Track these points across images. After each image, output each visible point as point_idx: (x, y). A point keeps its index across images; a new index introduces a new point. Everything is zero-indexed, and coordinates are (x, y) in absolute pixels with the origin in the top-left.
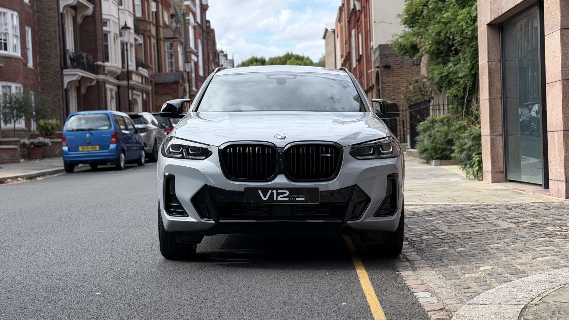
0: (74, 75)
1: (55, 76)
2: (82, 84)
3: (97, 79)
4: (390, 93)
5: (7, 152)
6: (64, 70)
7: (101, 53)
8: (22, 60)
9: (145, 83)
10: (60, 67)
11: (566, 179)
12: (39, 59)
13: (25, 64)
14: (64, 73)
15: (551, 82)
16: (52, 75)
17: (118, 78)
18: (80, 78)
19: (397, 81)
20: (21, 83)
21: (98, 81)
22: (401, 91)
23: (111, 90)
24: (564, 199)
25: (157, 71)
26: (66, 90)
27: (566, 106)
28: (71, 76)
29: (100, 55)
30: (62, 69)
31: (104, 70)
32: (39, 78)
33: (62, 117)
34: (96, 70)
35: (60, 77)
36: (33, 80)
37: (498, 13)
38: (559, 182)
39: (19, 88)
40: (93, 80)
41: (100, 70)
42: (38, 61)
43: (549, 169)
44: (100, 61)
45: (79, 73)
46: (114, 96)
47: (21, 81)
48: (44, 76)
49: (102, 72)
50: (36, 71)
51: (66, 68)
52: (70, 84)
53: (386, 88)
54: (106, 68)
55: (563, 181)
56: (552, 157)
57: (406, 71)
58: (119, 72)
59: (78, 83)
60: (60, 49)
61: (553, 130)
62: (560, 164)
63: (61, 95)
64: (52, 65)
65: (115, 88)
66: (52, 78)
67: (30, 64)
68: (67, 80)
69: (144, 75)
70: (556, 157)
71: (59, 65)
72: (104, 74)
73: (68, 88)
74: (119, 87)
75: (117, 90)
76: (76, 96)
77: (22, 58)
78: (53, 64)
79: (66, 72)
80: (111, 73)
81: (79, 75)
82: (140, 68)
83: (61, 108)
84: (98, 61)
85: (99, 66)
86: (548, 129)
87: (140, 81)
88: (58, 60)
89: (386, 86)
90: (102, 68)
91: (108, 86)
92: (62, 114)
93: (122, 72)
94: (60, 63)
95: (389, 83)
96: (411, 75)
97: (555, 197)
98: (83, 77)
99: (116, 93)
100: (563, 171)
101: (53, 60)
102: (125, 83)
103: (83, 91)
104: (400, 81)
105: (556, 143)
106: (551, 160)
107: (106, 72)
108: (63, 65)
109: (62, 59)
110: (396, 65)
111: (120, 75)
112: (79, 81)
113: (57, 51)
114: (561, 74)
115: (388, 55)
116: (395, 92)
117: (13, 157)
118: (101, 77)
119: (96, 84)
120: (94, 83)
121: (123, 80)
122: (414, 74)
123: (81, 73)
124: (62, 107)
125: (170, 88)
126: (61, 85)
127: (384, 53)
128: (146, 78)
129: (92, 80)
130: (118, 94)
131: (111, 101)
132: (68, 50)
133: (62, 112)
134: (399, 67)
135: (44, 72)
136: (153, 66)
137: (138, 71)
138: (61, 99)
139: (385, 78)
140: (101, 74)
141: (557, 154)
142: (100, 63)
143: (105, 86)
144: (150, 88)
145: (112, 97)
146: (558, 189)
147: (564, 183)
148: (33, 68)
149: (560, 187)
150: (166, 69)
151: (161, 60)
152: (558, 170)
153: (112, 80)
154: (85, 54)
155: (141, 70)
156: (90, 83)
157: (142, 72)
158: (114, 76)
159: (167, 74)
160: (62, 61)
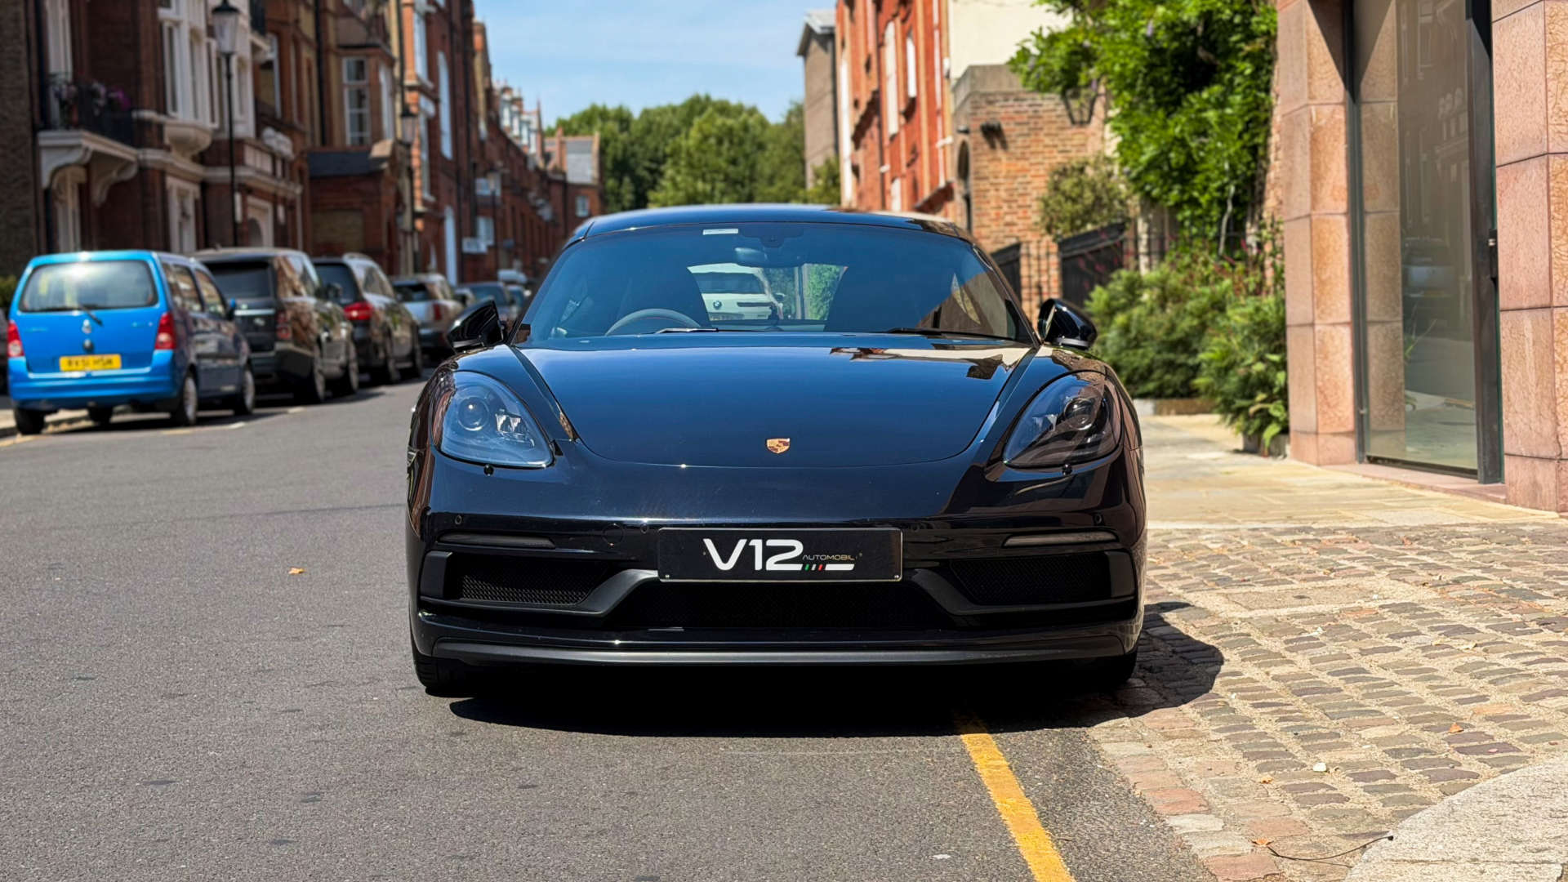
0: (71, 148)
1: (13, 151)
2: (94, 174)
3: (138, 162)
4: (1000, 207)
6: (42, 135)
7: (152, 86)
9: (284, 176)
10: (30, 123)
11: (1560, 454)
14: (42, 142)
15: (1510, 160)
16: (4, 148)
17: (203, 158)
18: (88, 156)
19: (1019, 171)
21: (142, 169)
23: (182, 193)
24: (1554, 514)
25: (318, 142)
26: (47, 192)
28: (63, 152)
29: (148, 90)
30: (35, 131)
31: (161, 136)
34: (137, 134)
35: (30, 154)
38: (1537, 462)
40: (131, 163)
41: (147, 135)
43: (1506, 422)
44: (148, 109)
45: (86, 143)
46: (191, 211)
49: (155, 142)
51: (48, 126)
52: (59, 174)
53: (988, 191)
54: (169, 131)
55: (1552, 459)
56: (1514, 387)
57: (1048, 142)
58: (206, 141)
59: (83, 172)
60: (30, 71)
61: (1517, 305)
62: (1539, 407)
63: (33, 208)
64: (5, 119)
65: (194, 189)
66: (4, 156)
68: (49, 163)
69: (280, 153)
70: (1527, 389)
71: (25, 118)
72: (161, 147)
73: (55, 187)
74: (204, 185)
75: (198, 196)
76: (77, 210)
78: (6, 114)
79: (46, 138)
80: (182, 145)
81: (86, 149)
82: (269, 132)
84: (143, 108)
85: (145, 124)
86: (1503, 303)
87: (268, 168)
88: (24, 103)
89: (988, 186)
90: (154, 129)
91: (173, 182)
93: (213, 141)
94: (28, 113)
95: (996, 177)
97: (1524, 506)
98: (97, 156)
99: (195, 200)
100: (1548, 427)
101: (8, 104)
102: (222, 173)
103: (99, 195)
104: (1028, 171)
105: (1529, 346)
106: (1512, 396)
107: (167, 142)
108: (37, 117)
109: (36, 101)
110: (1018, 124)
111: (208, 149)
112: (88, 167)
113: (20, 78)
115: (994, 95)
116: (1015, 204)
118: (152, 155)
119: (138, 174)
120: (131, 173)
121: (217, 164)
122: (1068, 152)
123: (91, 143)
124: (35, 243)
125: (355, 190)
126: (31, 177)
127: (982, 91)
128: (284, 160)
129: (125, 164)
130: (203, 206)
131: (181, 225)
132: (54, 75)
134: (1026, 131)
136: (306, 127)
137: (263, 140)
138: (33, 218)
139: (985, 163)
140: (151, 147)
141: (1532, 378)
142: (147, 114)
143: (163, 184)
144: (298, 191)
145: (184, 215)
146: (1535, 484)
147: (1552, 467)
149: (1539, 478)
150: (343, 137)
151: (330, 109)
152: (1535, 425)
153: (184, 163)
154: (102, 91)
155: (270, 137)
156: (119, 173)
157: (273, 143)
158: (189, 154)
159: (346, 152)
160: (36, 109)
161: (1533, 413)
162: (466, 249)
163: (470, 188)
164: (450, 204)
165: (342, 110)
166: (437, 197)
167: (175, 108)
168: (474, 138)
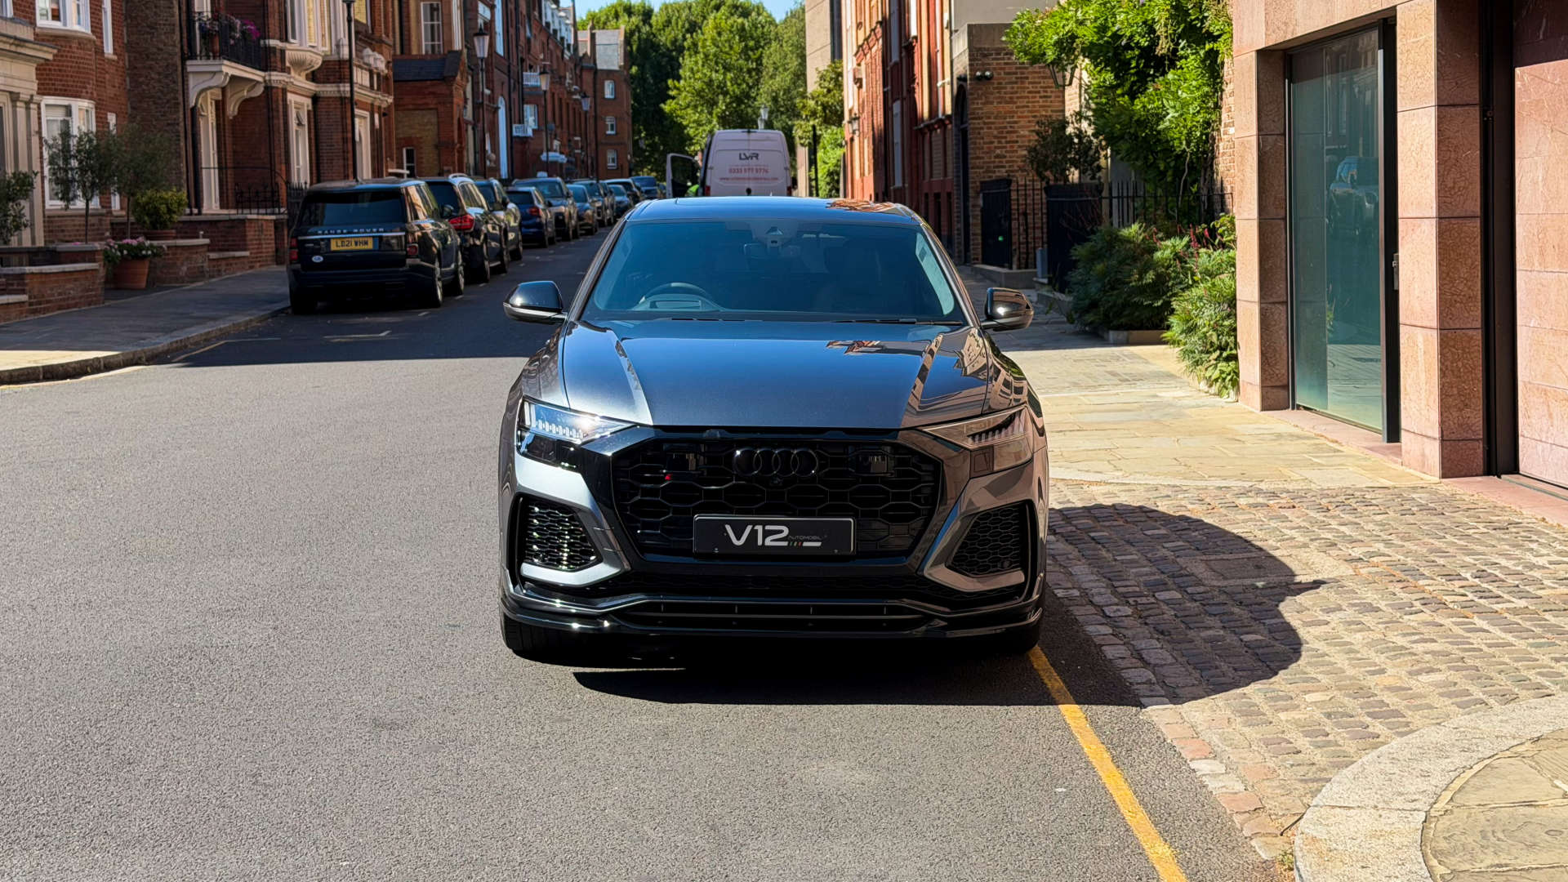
0: (214, 73)
1: (166, 77)
2: (229, 94)
3: (265, 81)
4: (992, 143)
5: (76, 280)
6: (188, 63)
7: (277, 16)
8: (94, 42)
9: (379, 89)
10: (180, 54)
11: (1442, 436)
12: (128, 36)
13: (100, 51)
14: (189, 69)
15: (1409, 216)
16: (159, 74)
17: (313, 77)
18: (228, 79)
19: (1010, 112)
20: (91, 99)
21: (269, 89)
22: (1017, 137)
23: (299, 107)
24: (1437, 479)
25: (398, 52)
26: (193, 109)
27: (1444, 275)
28: (208, 76)
29: (273, 23)
30: (183, 60)
31: (283, 60)
32: (128, 79)
33: (185, 177)
34: (266, 60)
35: (180, 79)
36: (114, 87)
37: (1285, 32)
38: (1425, 439)
39: (87, 111)
40: (258, 82)
41: (272, 60)
42: (125, 41)
43: (1403, 406)
44: (273, 38)
45: (225, 69)
46: (305, 122)
47: (92, 93)
48: (141, 76)
49: (279, 65)
50: (121, 62)
51: (193, 57)
52: (203, 94)
53: (982, 128)
54: (287, 52)
55: (1435, 439)
56: (1410, 381)
57: (1031, 89)
58: (318, 62)
59: (218, 92)
60: (180, 8)
61: (1414, 323)
62: (1428, 400)
63: (182, 124)
64: (159, 49)
65: (308, 102)
66: (159, 81)
67: (109, 49)
68: (194, 85)
69: (377, 68)
70: (1419, 384)
71: (178, 50)
72: (284, 70)
73: (199, 106)
74: (315, 99)
75: (310, 108)
76: (215, 124)
77: (94, 38)
78: (161, 46)
79: (192, 66)
80: (299, 64)
81: (227, 74)
82: (368, 51)
83: (180, 156)
84: (269, 38)
85: (273, 50)
86: (1402, 319)
87: (367, 83)
88: (177, 37)
89: (982, 125)
90: (278, 55)
91: (290, 96)
92: (184, 169)
93: (324, 62)
94: (179, 46)
95: (989, 118)
96: (1041, 100)
97: (1415, 469)
98: (234, 79)
99: (309, 112)
100: (1434, 416)
101: (163, 37)
102: (329, 89)
103: (232, 109)
104: (1016, 112)
105: (1421, 354)
106: (1408, 388)
107: (288, 64)
108: (185, 48)
109: (185, 35)
110: (1009, 73)
111: (319, 69)
112: (224, 90)
113: (173, 16)
114: (1434, 206)
115: (988, 49)
116: (1003, 140)
117: (88, 290)
118: (276, 77)
119: (264, 92)
120: (259, 91)
121: (327, 81)
122: (1050, 97)
123: (230, 69)
124: (183, 153)
125: (430, 93)
126: (181, 99)
127: (978, 46)
128: (379, 75)
129: (254, 85)
130: (314, 115)
131: (297, 131)
132: (199, 13)
133: (183, 165)
134: (1014, 79)
135: (139, 65)
136: (391, 39)
137: (362, 58)
138: (182, 135)
139: (980, 106)
140: (275, 70)
141: (1423, 376)
142: (273, 43)
143: (285, 100)
144: (390, 100)
145: (300, 124)
146: (1423, 455)
147: (1437, 445)
148: (115, 58)
149: (1427, 452)
150: (420, 46)
151: (409, 21)
152: (1424, 412)
153: (299, 80)
154: (238, 22)
155: (369, 56)
156: (248, 91)
157: (371, 61)
158: (304, 74)
159: (422, 59)
160: (185, 40)
161: (1424, 402)
162: (515, 134)
163: (519, 80)
164: (502, 95)
165: (418, 21)
166: (492, 91)
167: (294, 37)
168: (522, 38)
